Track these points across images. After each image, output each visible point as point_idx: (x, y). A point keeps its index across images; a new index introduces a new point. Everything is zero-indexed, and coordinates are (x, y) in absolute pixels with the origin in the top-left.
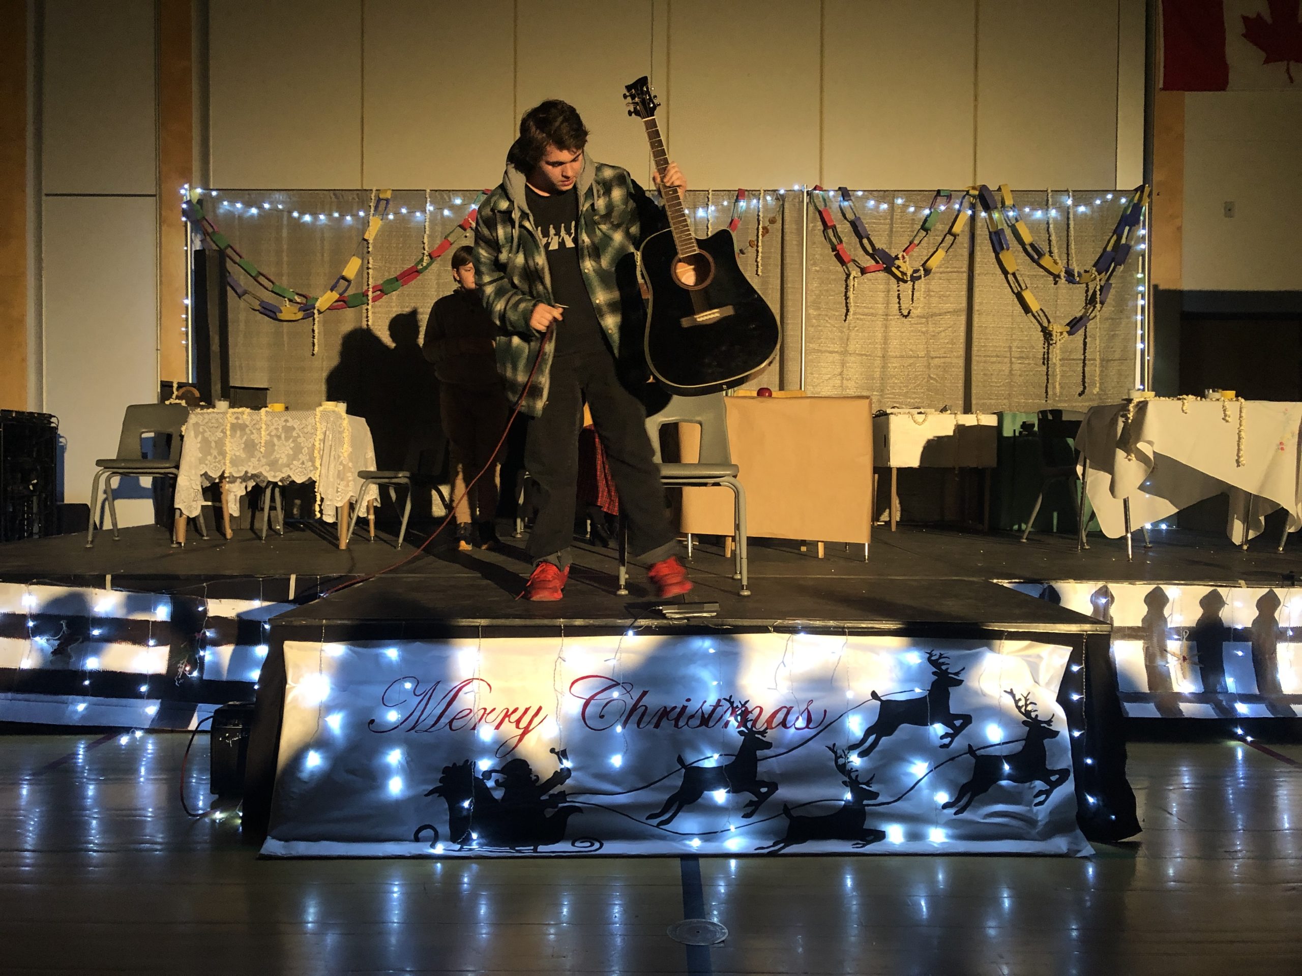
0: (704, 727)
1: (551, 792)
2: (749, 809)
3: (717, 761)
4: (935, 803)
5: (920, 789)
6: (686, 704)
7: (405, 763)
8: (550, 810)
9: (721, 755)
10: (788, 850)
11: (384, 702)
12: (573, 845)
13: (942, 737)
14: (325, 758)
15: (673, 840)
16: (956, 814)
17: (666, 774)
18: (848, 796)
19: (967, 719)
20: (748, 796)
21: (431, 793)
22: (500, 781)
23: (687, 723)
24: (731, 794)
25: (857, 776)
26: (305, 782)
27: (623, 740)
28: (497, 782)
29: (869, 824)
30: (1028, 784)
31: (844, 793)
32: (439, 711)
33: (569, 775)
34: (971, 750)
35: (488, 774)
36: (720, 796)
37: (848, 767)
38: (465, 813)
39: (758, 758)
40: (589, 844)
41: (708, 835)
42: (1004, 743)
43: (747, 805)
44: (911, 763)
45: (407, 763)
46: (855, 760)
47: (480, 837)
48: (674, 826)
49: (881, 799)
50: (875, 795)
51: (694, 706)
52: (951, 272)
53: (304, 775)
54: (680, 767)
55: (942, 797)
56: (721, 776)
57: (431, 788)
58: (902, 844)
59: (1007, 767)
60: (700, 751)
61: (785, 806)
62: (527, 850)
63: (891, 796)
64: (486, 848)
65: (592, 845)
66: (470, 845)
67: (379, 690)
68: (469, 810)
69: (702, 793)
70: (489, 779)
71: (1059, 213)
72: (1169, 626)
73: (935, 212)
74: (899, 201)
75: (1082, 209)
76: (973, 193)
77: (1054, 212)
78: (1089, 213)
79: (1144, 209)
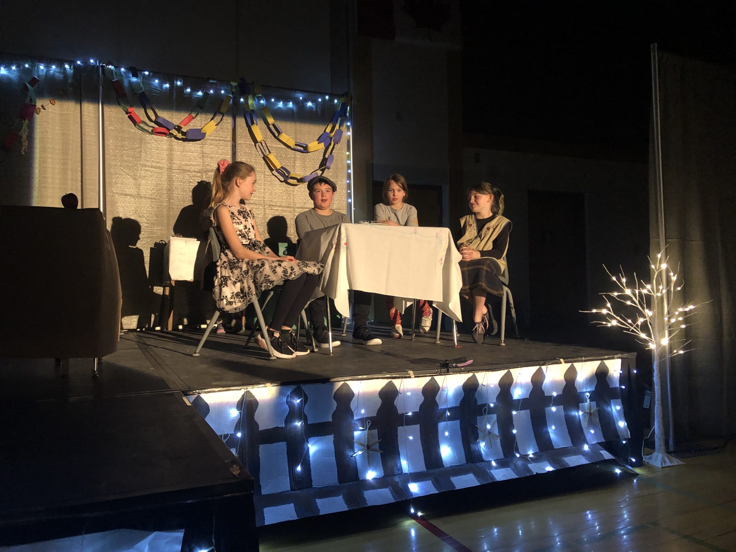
52: (219, 140)
71: (295, 105)
72: (355, 418)
73: (206, 94)
74: (179, 83)
75: (309, 104)
76: (234, 84)
77: (291, 105)
78: (314, 107)
79: (349, 107)
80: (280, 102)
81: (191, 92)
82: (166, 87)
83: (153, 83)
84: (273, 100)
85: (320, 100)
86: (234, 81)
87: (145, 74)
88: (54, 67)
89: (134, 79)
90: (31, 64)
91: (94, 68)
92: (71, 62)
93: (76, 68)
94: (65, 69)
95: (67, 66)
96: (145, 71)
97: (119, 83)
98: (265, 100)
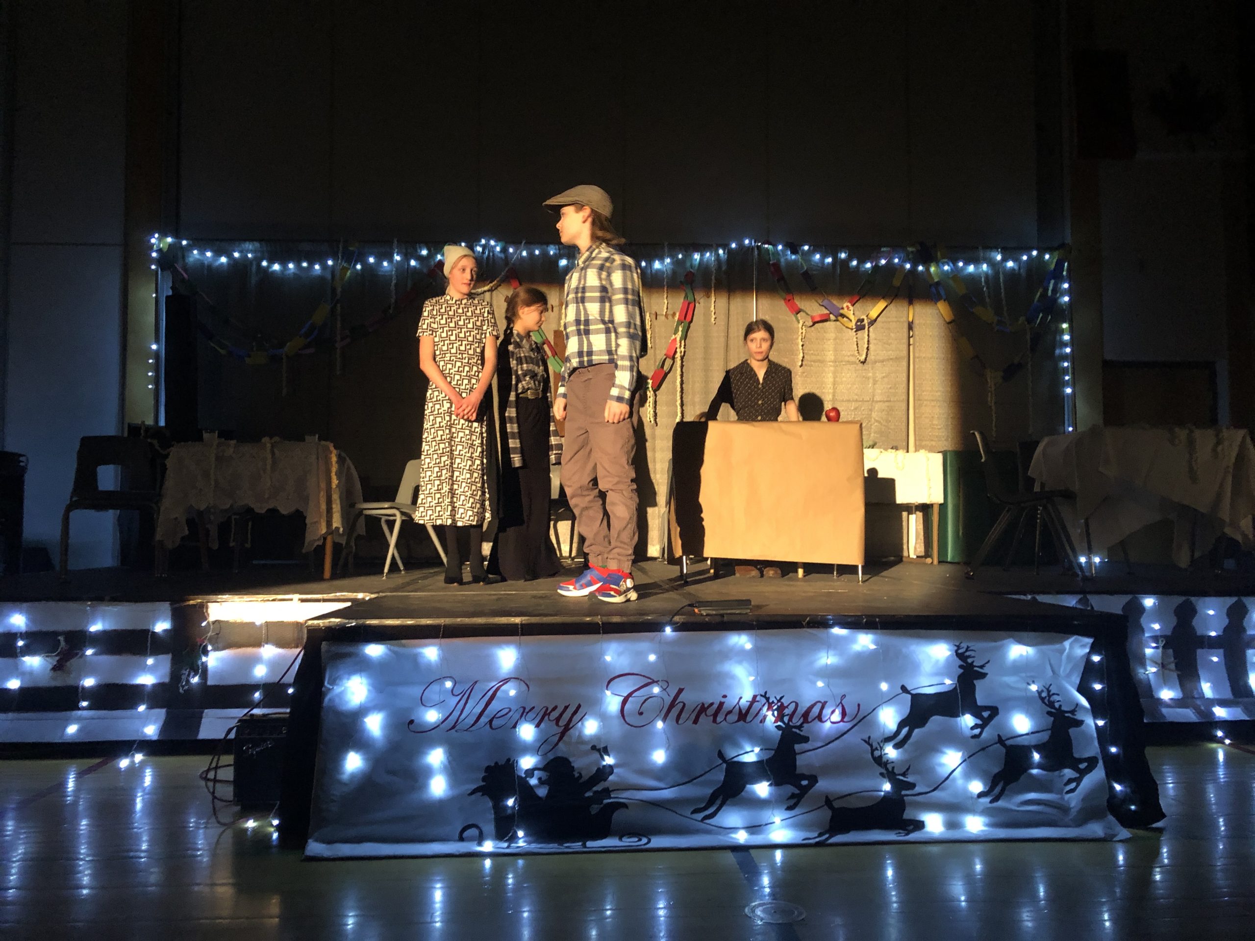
0: (741, 723)
1: (595, 789)
2: (792, 802)
3: (758, 755)
4: (971, 793)
5: (954, 780)
6: (723, 700)
7: (447, 764)
8: (596, 806)
9: (761, 750)
10: (833, 840)
11: (423, 702)
12: (620, 839)
13: (972, 728)
14: (366, 759)
15: (719, 834)
16: (991, 802)
17: (708, 769)
18: (887, 787)
19: (994, 711)
20: (790, 789)
21: (473, 792)
22: (543, 779)
23: (725, 719)
24: (773, 788)
25: (893, 768)
26: (345, 784)
27: (664, 737)
28: (540, 779)
29: (908, 814)
30: (1057, 772)
31: (881, 785)
32: (478, 710)
33: (611, 773)
34: (1001, 740)
35: (530, 773)
36: (762, 789)
37: (884, 760)
38: (509, 812)
39: (797, 751)
40: (637, 839)
41: (753, 828)
42: (1032, 733)
43: (788, 799)
44: (943, 753)
45: (449, 762)
46: (891, 752)
47: (526, 835)
48: (717, 820)
49: (918, 789)
50: (912, 786)
51: (731, 702)
53: (345, 777)
54: (720, 761)
55: (976, 786)
56: (762, 770)
57: (474, 786)
58: (942, 833)
59: (1036, 757)
60: (740, 747)
61: (827, 797)
62: (577, 846)
63: (929, 786)
64: (533, 846)
65: (640, 840)
66: (516, 843)
67: (416, 691)
68: (513, 807)
69: (744, 787)
70: (532, 776)
71: (990, 268)
72: (1147, 635)
73: (876, 268)
74: (843, 256)
75: (1010, 264)
76: (910, 249)
77: (985, 267)
78: (1016, 268)
79: (1066, 264)
80: (970, 265)
81: (858, 266)
82: (828, 263)
83: (813, 259)
84: (961, 264)
85: (1025, 258)
86: (912, 245)
87: (803, 250)
88: (708, 254)
89: (793, 257)
90: (685, 253)
91: (750, 249)
92: (725, 246)
93: (730, 252)
94: (719, 255)
95: (721, 252)
96: (804, 245)
97: (777, 265)
98: (951, 265)
